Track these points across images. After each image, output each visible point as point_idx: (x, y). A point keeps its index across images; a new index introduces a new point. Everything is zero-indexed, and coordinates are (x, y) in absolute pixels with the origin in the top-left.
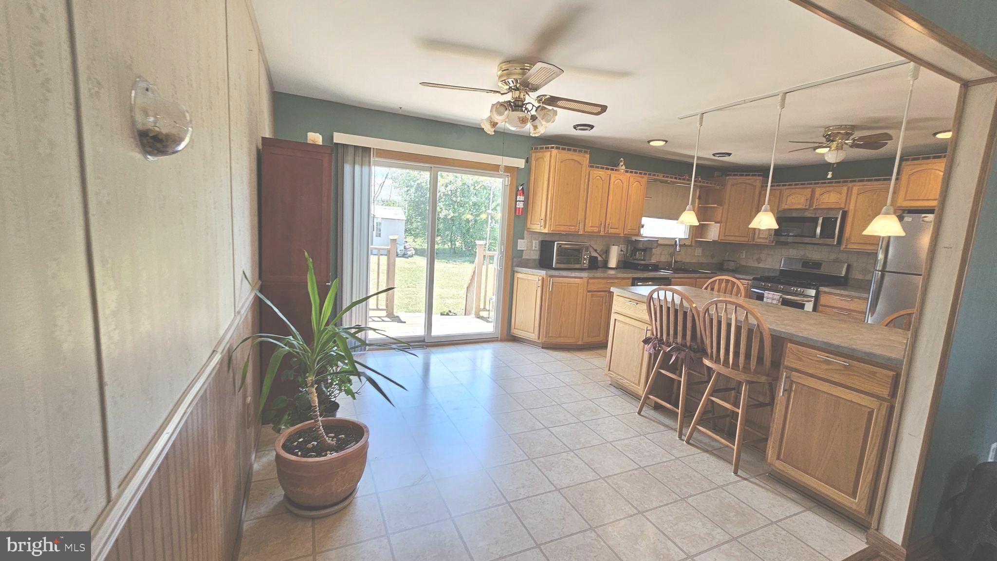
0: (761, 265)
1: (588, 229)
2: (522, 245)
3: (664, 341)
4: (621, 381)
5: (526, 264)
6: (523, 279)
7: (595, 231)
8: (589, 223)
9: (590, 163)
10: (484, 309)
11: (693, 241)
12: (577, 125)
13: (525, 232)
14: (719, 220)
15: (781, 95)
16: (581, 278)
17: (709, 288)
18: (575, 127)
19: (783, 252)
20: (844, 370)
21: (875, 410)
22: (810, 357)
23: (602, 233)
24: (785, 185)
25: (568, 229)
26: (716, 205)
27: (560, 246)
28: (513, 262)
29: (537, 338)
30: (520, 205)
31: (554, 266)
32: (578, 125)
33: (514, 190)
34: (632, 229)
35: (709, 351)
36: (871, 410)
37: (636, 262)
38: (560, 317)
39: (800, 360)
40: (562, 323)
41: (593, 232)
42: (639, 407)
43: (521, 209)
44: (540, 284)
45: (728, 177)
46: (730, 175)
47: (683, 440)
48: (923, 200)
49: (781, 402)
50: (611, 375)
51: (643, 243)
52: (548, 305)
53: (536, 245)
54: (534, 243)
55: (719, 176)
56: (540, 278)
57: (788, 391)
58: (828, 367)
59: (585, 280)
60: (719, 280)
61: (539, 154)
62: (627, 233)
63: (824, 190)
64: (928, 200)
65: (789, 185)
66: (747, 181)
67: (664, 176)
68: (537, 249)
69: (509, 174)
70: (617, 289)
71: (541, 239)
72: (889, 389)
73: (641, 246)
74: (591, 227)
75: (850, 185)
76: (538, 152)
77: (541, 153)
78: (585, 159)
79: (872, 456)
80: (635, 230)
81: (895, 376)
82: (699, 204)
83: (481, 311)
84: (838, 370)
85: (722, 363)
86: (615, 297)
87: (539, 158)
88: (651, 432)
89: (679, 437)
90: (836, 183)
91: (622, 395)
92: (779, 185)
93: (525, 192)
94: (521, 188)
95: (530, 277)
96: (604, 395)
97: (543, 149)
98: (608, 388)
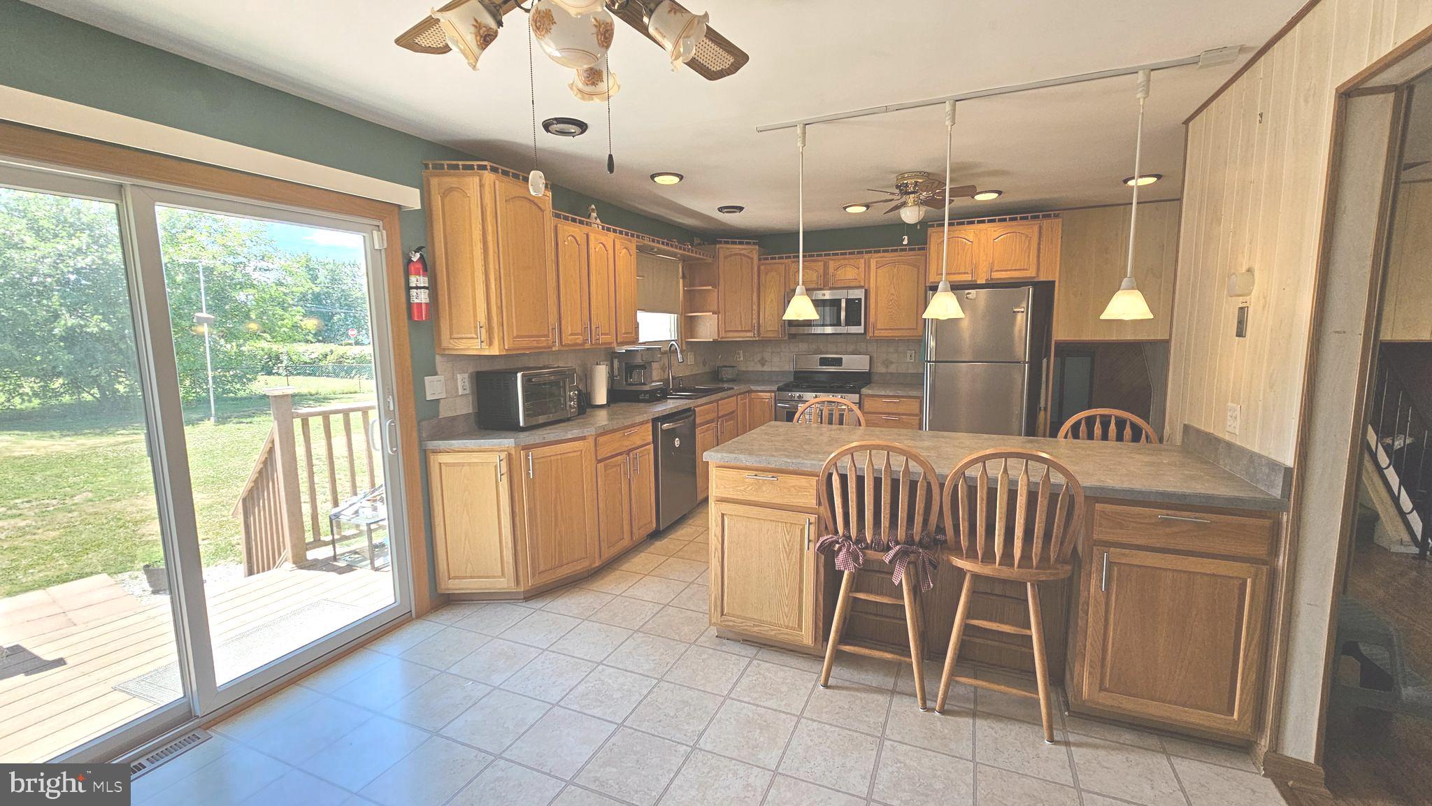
0: (766, 368)
1: (568, 339)
2: (434, 387)
4: (756, 629)
5: (448, 429)
6: (453, 465)
7: (578, 341)
8: (567, 329)
9: (553, 207)
10: (318, 543)
11: (684, 342)
12: (549, 120)
13: (438, 358)
14: (716, 309)
15: (949, 102)
16: (583, 438)
18: (547, 126)
19: (801, 346)
21: (1249, 579)
23: (588, 346)
25: (535, 344)
26: (710, 288)
27: (529, 380)
28: (420, 431)
29: (513, 584)
30: (421, 297)
31: (521, 424)
32: (554, 121)
33: (400, 261)
34: (627, 333)
36: (1241, 582)
37: (634, 388)
38: (556, 525)
39: (1121, 527)
40: (561, 537)
41: (576, 344)
43: (424, 307)
44: (504, 469)
45: (718, 246)
46: (720, 242)
47: (933, 710)
48: (954, 274)
49: (1096, 600)
50: (731, 624)
51: (642, 355)
52: (529, 510)
53: (463, 383)
54: (459, 381)
55: (700, 244)
56: (503, 455)
58: (1168, 530)
59: (591, 441)
61: (451, 181)
62: (621, 340)
63: (838, 264)
64: (959, 274)
66: (742, 252)
68: (467, 392)
69: (381, 224)
71: (471, 370)
72: (1265, 544)
74: (572, 334)
75: (866, 256)
76: (444, 175)
77: (455, 179)
78: (546, 198)
80: (632, 333)
81: (1272, 525)
82: (684, 287)
83: (311, 549)
84: (1185, 531)
85: (980, 558)
86: (711, 468)
87: (451, 190)
88: (882, 720)
89: (925, 707)
90: (850, 253)
91: (758, 652)
92: (782, 258)
93: (426, 267)
94: (416, 257)
95: (476, 458)
96: (735, 671)
97: (458, 169)
98: (724, 648)
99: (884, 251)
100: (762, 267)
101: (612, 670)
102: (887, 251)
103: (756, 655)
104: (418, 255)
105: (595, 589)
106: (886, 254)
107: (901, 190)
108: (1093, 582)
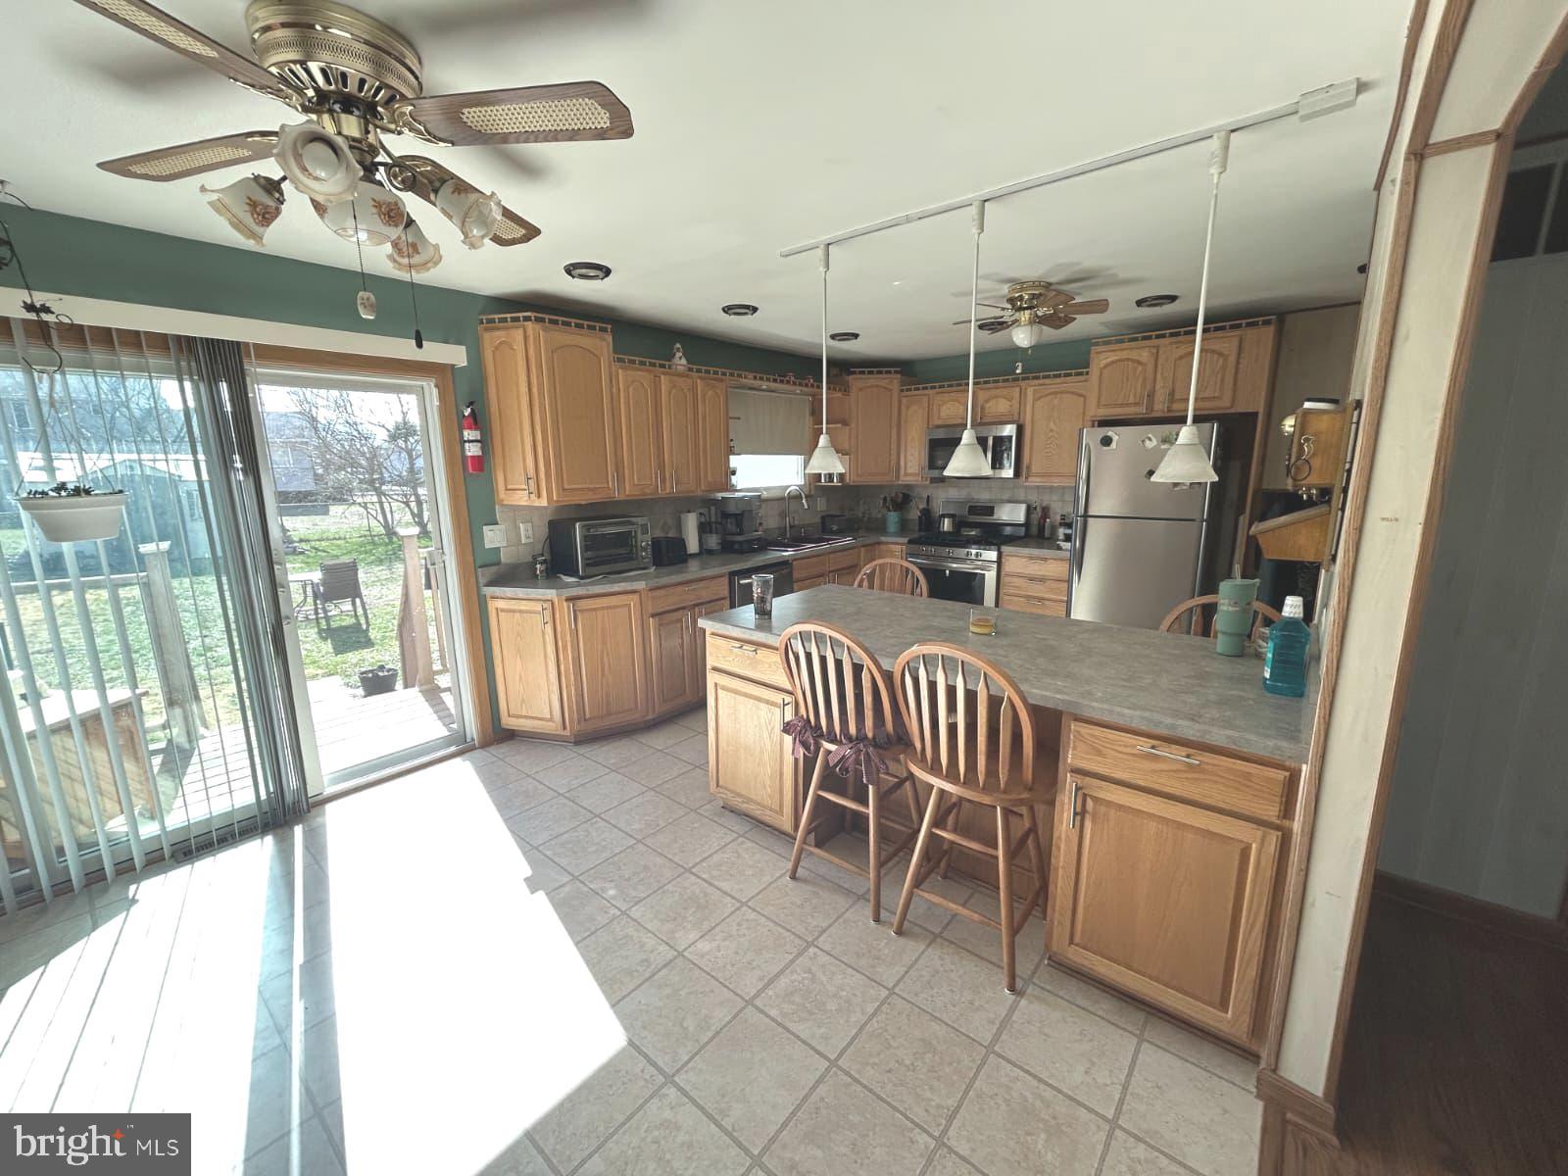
1: (633, 488)
2: (493, 537)
3: (824, 730)
4: (744, 806)
6: (509, 611)
7: (647, 491)
8: (633, 479)
9: (615, 352)
11: (812, 487)
12: (572, 265)
13: (497, 508)
14: (845, 448)
15: (976, 204)
17: (865, 583)
18: (569, 272)
20: (1185, 772)
21: (1254, 846)
22: (1120, 749)
23: (661, 494)
24: (934, 387)
25: (591, 495)
26: (839, 425)
27: (588, 530)
28: (477, 577)
29: (559, 727)
30: (474, 450)
31: (580, 571)
32: (576, 266)
33: (454, 416)
34: (715, 481)
35: (918, 745)
36: (1245, 846)
39: (1099, 753)
41: (644, 494)
42: (792, 859)
43: (477, 460)
44: (548, 618)
45: (849, 377)
46: (852, 374)
48: (1121, 406)
50: (724, 796)
53: (527, 533)
54: (522, 530)
56: (547, 607)
57: (1081, 814)
60: (880, 565)
61: (500, 335)
63: (988, 393)
65: (940, 387)
66: (881, 382)
67: (755, 378)
68: (531, 541)
69: (433, 381)
70: (710, 623)
71: (538, 519)
72: (1278, 805)
73: (732, 509)
74: (638, 482)
75: (1025, 384)
76: (493, 329)
77: (504, 332)
78: (602, 344)
79: (1254, 934)
80: (721, 480)
81: (1287, 779)
82: (813, 424)
84: (1174, 771)
86: (708, 638)
87: (499, 344)
88: (824, 925)
89: (877, 920)
90: (1004, 381)
91: (751, 830)
92: (926, 388)
93: (477, 421)
94: (468, 412)
95: (526, 605)
96: (715, 845)
97: (507, 321)
98: (722, 821)
99: (1045, 377)
100: (904, 400)
101: (604, 823)
102: (1048, 377)
103: (746, 832)
104: (469, 410)
105: (641, 740)
106: (1047, 381)
107: (1013, 305)
108: (1065, 815)
